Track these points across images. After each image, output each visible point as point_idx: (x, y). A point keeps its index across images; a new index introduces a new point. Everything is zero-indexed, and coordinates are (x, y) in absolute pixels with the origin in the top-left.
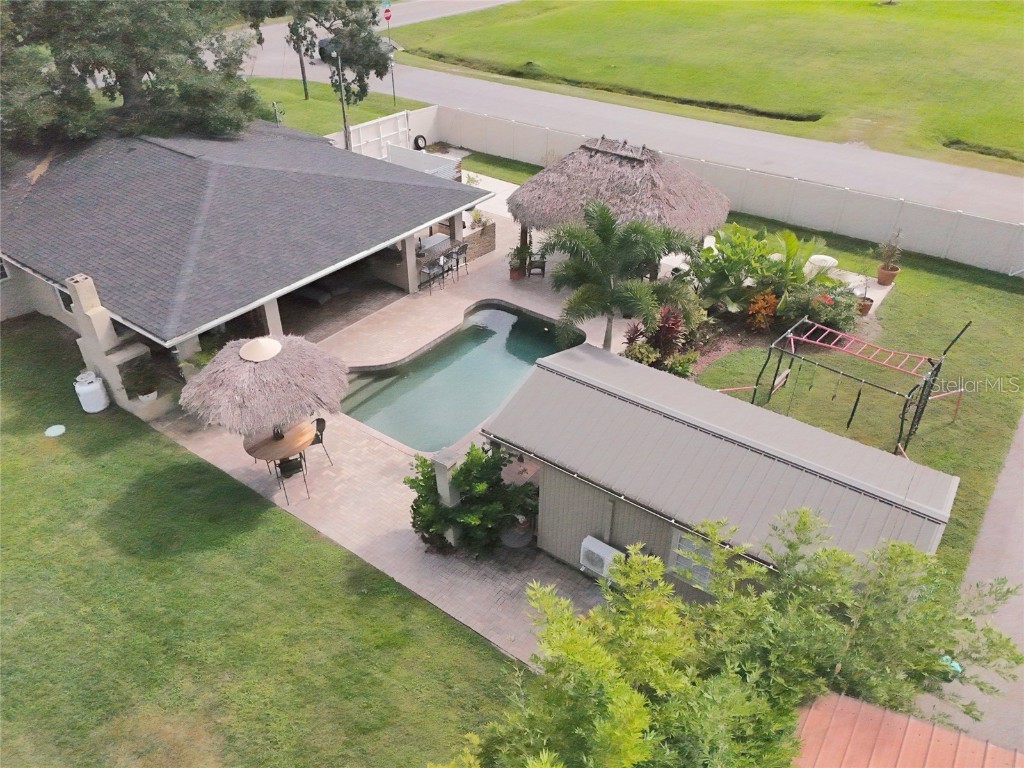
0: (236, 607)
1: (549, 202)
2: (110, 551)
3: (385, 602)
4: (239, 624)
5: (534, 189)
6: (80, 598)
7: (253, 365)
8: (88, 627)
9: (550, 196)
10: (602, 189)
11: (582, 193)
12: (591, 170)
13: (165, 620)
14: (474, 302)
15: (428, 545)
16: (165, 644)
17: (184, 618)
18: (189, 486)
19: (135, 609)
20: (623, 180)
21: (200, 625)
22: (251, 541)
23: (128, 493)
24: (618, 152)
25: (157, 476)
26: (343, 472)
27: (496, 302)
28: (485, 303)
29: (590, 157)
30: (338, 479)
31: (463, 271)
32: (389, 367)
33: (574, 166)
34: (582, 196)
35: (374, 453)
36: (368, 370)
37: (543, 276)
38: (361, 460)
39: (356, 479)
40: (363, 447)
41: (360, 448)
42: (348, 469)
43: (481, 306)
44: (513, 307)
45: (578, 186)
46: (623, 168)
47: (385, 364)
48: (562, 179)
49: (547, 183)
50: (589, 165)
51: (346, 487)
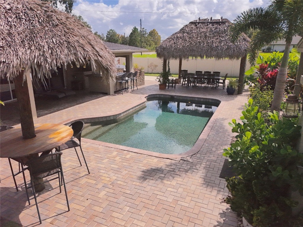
1: (181, 44)
5: (170, 41)
9: (180, 41)
10: (207, 34)
12: (199, 29)
20: (218, 30)
24: (209, 21)
26: (103, 178)
27: (158, 96)
28: (152, 96)
29: (196, 25)
30: (100, 186)
31: (135, 88)
32: (112, 118)
33: (189, 29)
34: (198, 39)
35: (127, 160)
36: (97, 120)
37: (175, 88)
38: (117, 167)
39: (119, 182)
40: (115, 157)
41: (113, 159)
42: (107, 176)
43: (150, 98)
44: (167, 97)
45: (194, 35)
46: (215, 26)
47: (110, 116)
48: (185, 35)
49: (177, 37)
50: (197, 28)
51: (112, 191)
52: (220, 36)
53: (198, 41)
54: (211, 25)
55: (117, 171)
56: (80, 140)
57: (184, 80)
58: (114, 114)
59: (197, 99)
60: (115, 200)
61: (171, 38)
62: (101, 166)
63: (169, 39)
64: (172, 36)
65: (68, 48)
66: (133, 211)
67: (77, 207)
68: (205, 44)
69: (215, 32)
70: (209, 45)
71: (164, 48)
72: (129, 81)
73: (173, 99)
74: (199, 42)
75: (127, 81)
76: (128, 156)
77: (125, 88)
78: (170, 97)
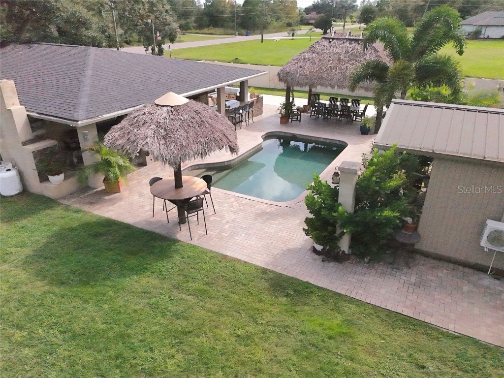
0: (177, 316)
1: (308, 68)
2: (39, 284)
3: (315, 299)
4: (187, 330)
5: (296, 63)
6: (14, 325)
7: (169, 108)
8: (26, 351)
9: (308, 64)
10: (342, 57)
11: (329, 61)
12: (332, 48)
13: (111, 334)
14: (265, 133)
15: (322, 257)
16: (117, 358)
17: (129, 331)
18: (101, 235)
19: (76, 328)
20: (355, 51)
21: (148, 336)
22: (169, 265)
23: (48, 242)
24: (347, 37)
25: (72, 230)
26: (226, 217)
27: (277, 134)
28: (271, 134)
29: (330, 42)
30: (224, 222)
31: (251, 121)
32: (226, 164)
33: (320, 48)
34: (330, 63)
35: (243, 205)
36: (212, 166)
37: (300, 122)
38: (235, 210)
39: (238, 220)
40: (233, 202)
41: (231, 203)
42: (228, 215)
43: (268, 136)
44: (289, 135)
45: (325, 58)
46: (352, 45)
47: (224, 162)
48: (314, 56)
49: (305, 59)
50: (330, 46)
51: (233, 225)
52: (356, 61)
53: (330, 65)
54: (348, 42)
55: (235, 212)
56: (210, 190)
57: (314, 109)
58: (229, 160)
59: (322, 140)
60: (236, 230)
61: (297, 59)
62: (223, 208)
63: (294, 60)
64: (298, 56)
65: (214, 141)
66: (248, 236)
67: (211, 233)
68: (338, 70)
69: (351, 54)
70: (341, 73)
71: (287, 73)
72: (244, 115)
73: (295, 138)
74: (331, 67)
75: (241, 115)
76: (243, 202)
77: (239, 122)
78: (291, 135)
